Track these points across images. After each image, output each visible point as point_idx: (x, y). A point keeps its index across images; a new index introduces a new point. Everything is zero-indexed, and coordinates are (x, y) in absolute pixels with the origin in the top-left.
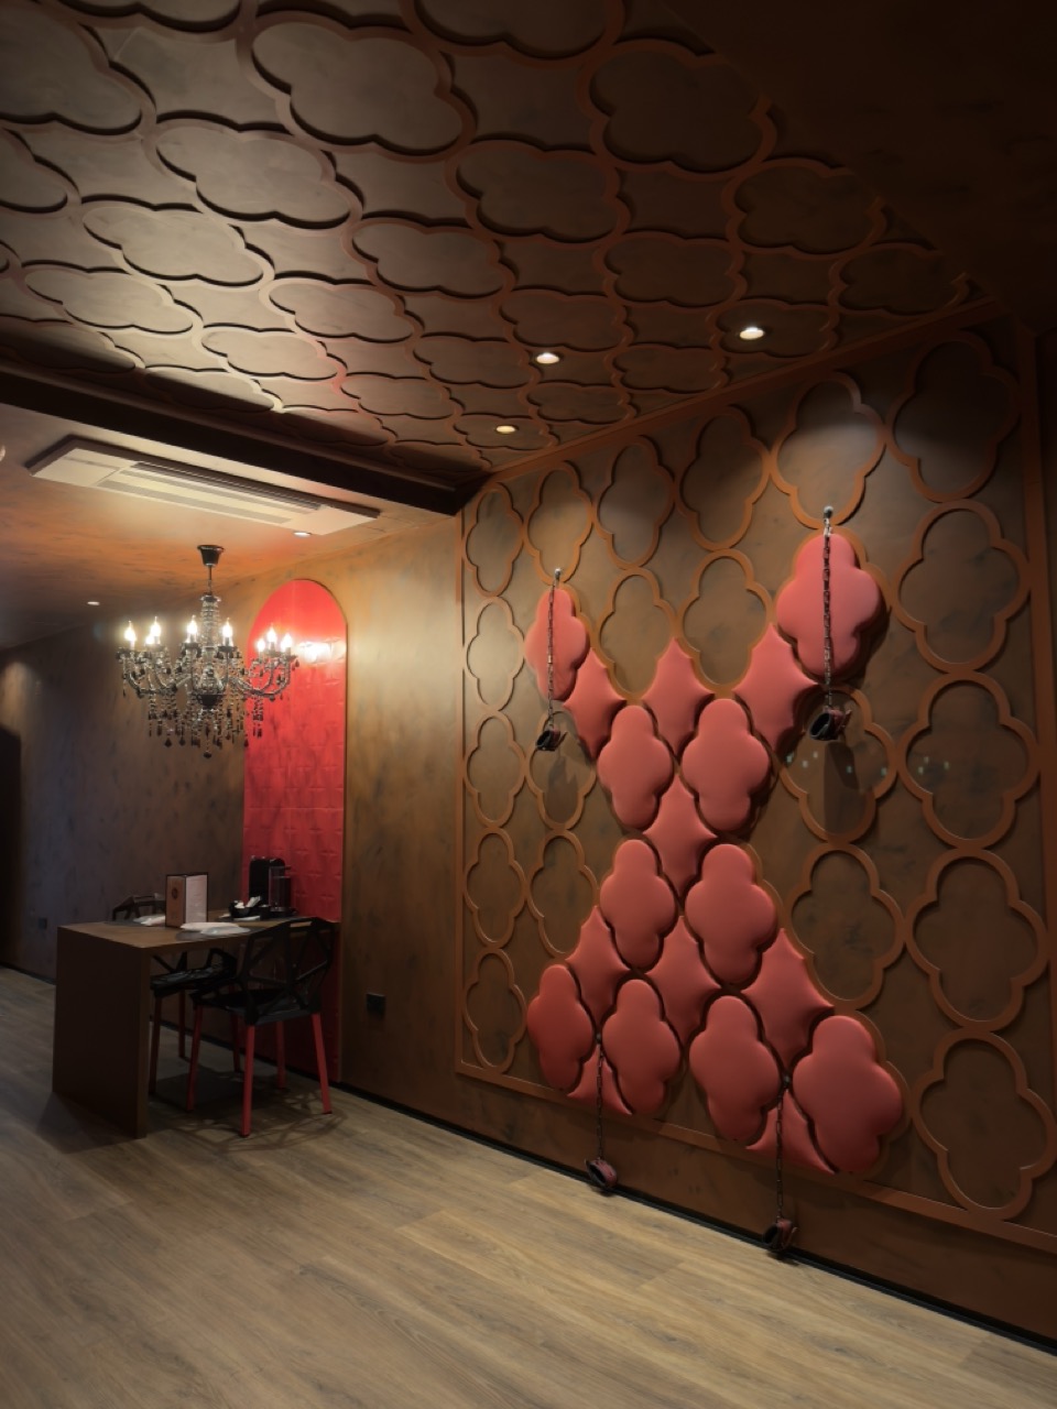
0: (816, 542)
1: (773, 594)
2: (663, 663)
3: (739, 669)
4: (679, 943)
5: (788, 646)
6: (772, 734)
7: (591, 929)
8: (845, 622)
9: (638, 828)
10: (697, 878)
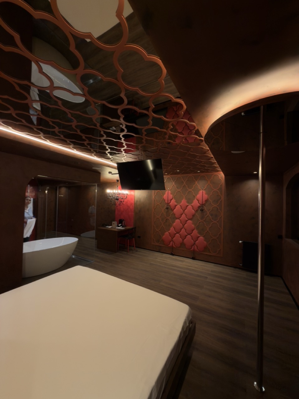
0: (201, 191)
1: (196, 196)
2: (183, 201)
3: (192, 203)
4: (183, 230)
5: (197, 201)
6: (196, 210)
7: (172, 228)
8: (204, 200)
9: (179, 218)
10: (186, 224)
